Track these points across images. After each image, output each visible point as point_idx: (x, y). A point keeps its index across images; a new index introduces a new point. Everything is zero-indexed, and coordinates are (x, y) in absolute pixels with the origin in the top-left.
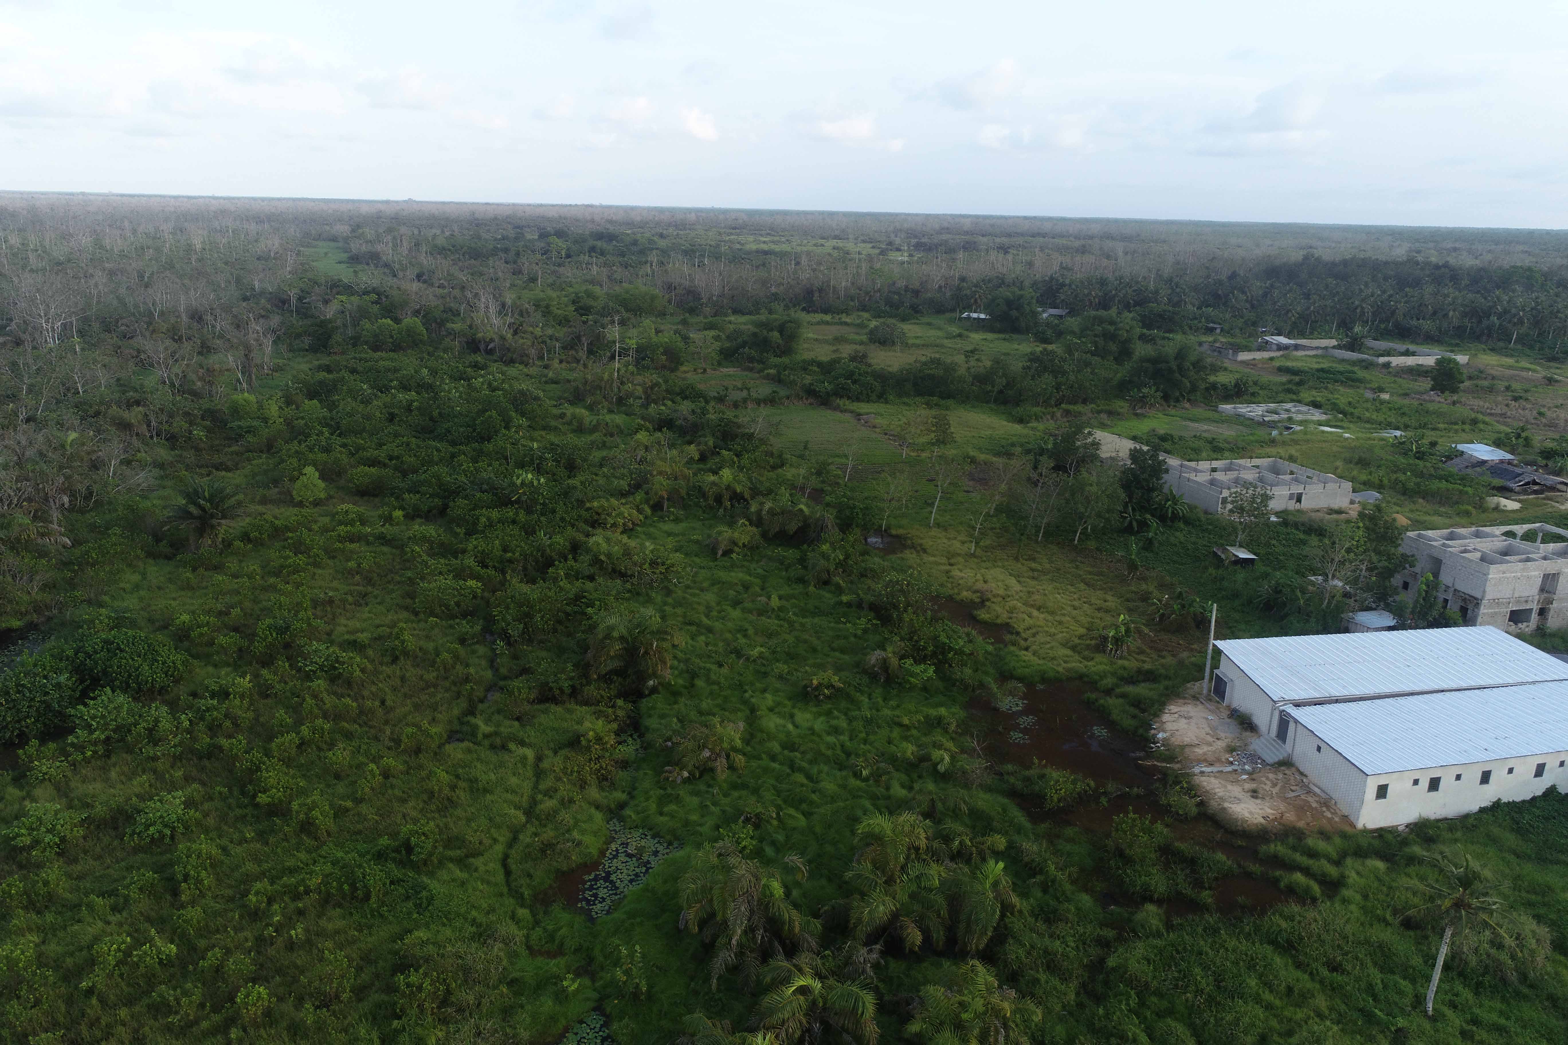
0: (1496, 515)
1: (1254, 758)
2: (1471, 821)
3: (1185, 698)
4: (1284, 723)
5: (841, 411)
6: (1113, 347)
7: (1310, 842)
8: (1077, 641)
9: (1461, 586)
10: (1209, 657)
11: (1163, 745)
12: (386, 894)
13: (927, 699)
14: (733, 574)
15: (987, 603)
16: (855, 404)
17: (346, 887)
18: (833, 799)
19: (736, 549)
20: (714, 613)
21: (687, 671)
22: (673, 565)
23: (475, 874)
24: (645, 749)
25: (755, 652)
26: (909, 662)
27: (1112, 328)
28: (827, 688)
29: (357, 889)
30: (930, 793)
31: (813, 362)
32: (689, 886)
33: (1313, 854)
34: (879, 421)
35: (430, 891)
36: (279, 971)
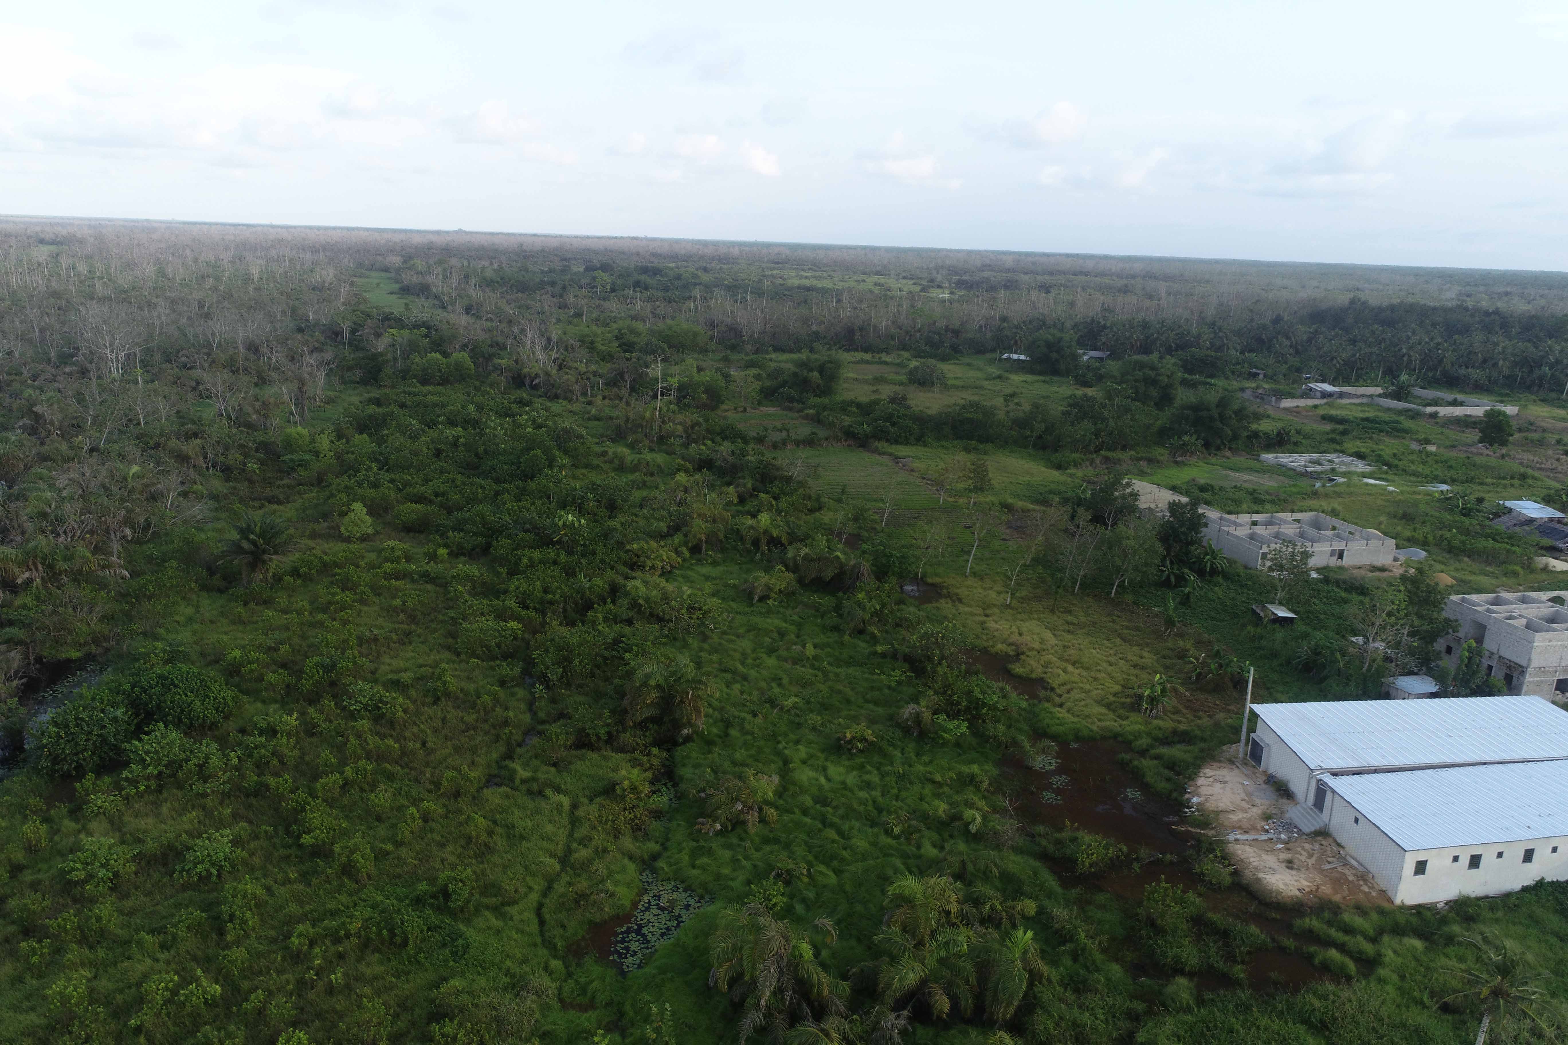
0: (1544, 576)
1: (1290, 826)
2: (1513, 900)
3: (1220, 761)
4: (1322, 792)
5: (879, 454)
6: (1154, 392)
7: (1346, 917)
8: (1112, 699)
9: (1507, 654)
10: (1246, 721)
11: (1197, 810)
12: (423, 940)
13: (960, 755)
14: (769, 620)
15: (1022, 657)
16: (894, 446)
17: (385, 932)
18: (864, 857)
19: (773, 595)
20: (750, 661)
21: (722, 720)
22: (710, 610)
23: (511, 923)
24: (679, 799)
25: (789, 702)
26: (942, 717)
27: (1152, 374)
28: (860, 742)
29: (395, 935)
30: (961, 853)
31: (852, 403)
32: (719, 945)
33: (1349, 930)
34: (917, 464)
35: (466, 939)
36: (319, 1015)
